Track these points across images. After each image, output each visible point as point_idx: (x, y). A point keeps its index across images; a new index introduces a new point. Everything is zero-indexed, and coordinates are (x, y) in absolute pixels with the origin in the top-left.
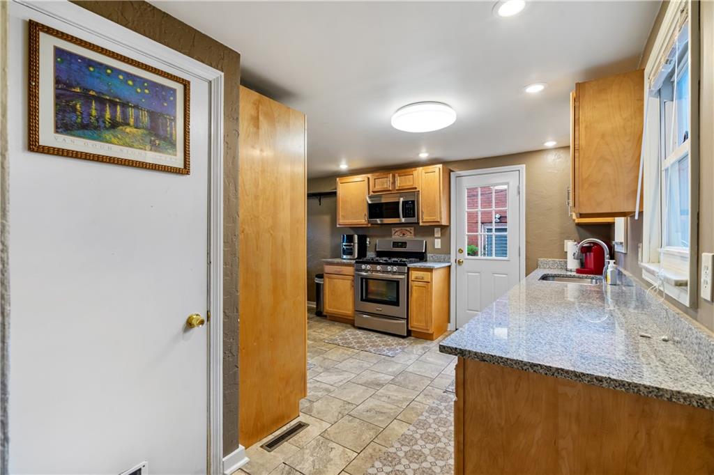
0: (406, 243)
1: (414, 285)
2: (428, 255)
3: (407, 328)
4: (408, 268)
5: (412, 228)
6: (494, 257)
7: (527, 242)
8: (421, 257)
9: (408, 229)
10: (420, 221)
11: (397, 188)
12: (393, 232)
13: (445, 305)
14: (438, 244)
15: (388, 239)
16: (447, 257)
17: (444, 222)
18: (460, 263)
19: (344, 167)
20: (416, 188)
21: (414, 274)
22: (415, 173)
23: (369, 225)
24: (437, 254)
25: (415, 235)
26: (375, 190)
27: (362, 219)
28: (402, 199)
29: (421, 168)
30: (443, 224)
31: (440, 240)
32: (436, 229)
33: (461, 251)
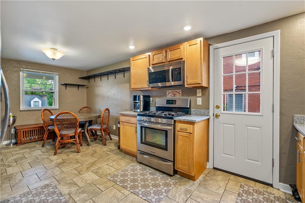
0: (176, 101)
1: (179, 134)
2: (192, 110)
3: (174, 168)
4: (175, 121)
5: (181, 90)
6: (247, 112)
7: (281, 99)
8: (186, 111)
9: (178, 91)
10: (186, 83)
11: (168, 60)
12: (168, 93)
13: (205, 149)
14: (199, 101)
15: (164, 98)
16: (206, 112)
17: (204, 84)
18: (217, 116)
19: (132, 48)
20: (182, 59)
21: (179, 126)
22: (182, 47)
23: (150, 88)
24: (199, 109)
25: (182, 95)
26: (154, 63)
27: (145, 85)
28: (171, 68)
29: (186, 43)
30: (203, 86)
31: (200, 99)
32: (198, 90)
33: (218, 107)
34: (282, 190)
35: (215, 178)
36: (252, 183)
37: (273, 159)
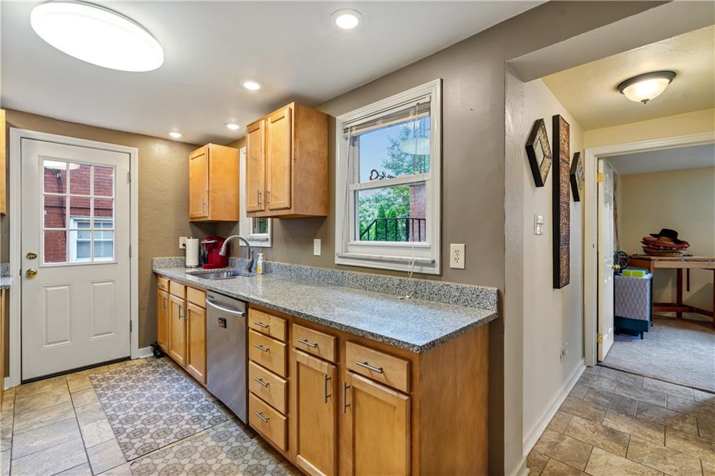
7: (139, 239)
16: (1, 268)
18: (32, 274)
33: (32, 256)
34: (141, 357)
35: (38, 392)
36: (104, 368)
37: (131, 321)
